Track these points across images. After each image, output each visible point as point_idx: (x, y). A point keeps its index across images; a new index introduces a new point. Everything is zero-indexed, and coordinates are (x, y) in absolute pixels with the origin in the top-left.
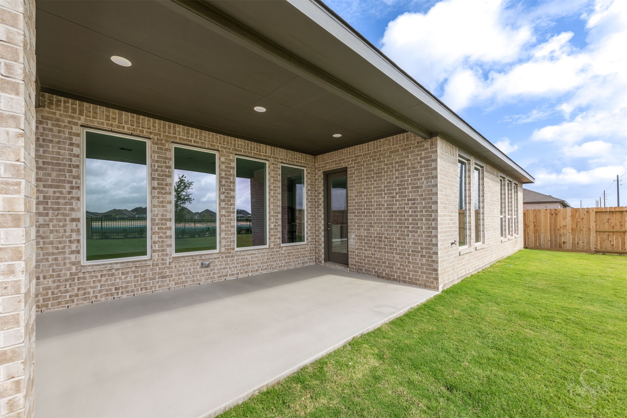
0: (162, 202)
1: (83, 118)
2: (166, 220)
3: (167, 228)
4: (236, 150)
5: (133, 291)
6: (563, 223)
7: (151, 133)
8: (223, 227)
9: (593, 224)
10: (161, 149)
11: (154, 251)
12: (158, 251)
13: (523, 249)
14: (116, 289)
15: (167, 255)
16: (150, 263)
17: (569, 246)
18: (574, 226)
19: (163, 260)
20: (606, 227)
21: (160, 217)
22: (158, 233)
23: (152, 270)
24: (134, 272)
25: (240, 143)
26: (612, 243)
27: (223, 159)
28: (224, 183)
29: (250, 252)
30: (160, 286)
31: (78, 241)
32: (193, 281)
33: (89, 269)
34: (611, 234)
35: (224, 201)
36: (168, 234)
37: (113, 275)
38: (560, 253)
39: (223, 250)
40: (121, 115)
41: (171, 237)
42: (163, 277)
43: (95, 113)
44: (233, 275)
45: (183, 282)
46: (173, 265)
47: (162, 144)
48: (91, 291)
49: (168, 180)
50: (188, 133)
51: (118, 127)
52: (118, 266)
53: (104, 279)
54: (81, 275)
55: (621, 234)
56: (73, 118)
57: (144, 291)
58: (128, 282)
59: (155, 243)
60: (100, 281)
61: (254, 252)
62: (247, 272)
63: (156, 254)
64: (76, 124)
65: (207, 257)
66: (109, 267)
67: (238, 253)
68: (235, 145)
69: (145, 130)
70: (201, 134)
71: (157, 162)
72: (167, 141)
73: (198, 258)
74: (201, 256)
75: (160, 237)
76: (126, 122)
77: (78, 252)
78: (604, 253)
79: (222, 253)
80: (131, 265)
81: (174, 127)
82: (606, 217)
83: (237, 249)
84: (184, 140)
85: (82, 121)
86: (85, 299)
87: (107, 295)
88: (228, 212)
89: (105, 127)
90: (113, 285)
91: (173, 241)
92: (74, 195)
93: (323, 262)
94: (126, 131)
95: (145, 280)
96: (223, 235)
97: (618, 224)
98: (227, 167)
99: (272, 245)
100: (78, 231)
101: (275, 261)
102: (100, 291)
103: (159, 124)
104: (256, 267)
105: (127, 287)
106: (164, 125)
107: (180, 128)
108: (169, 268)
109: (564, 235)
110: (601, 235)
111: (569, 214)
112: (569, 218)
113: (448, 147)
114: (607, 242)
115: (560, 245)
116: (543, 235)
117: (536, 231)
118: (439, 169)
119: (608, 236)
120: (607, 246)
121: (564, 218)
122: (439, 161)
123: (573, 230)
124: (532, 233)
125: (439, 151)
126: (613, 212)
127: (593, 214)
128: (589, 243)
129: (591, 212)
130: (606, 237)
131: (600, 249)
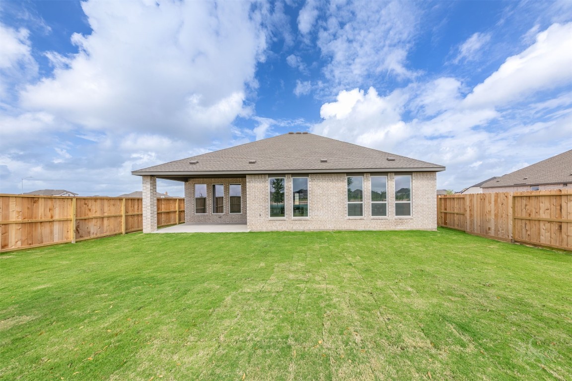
6: (489, 209)
17: (492, 232)
18: (497, 212)
20: (524, 214)
26: (528, 233)
34: (527, 222)
55: (537, 222)
67: (230, 215)
76: (201, 181)
97: (534, 211)
109: (490, 220)
110: (519, 223)
111: (493, 199)
112: (493, 203)
113: (257, 177)
114: (524, 230)
115: (486, 231)
116: (475, 220)
117: (471, 216)
118: (247, 187)
119: (526, 224)
120: (524, 236)
121: (490, 203)
122: (247, 184)
123: (496, 215)
124: (468, 217)
125: (247, 180)
126: (529, 197)
127: (510, 199)
128: (507, 231)
129: (509, 197)
130: (524, 225)
131: (519, 239)
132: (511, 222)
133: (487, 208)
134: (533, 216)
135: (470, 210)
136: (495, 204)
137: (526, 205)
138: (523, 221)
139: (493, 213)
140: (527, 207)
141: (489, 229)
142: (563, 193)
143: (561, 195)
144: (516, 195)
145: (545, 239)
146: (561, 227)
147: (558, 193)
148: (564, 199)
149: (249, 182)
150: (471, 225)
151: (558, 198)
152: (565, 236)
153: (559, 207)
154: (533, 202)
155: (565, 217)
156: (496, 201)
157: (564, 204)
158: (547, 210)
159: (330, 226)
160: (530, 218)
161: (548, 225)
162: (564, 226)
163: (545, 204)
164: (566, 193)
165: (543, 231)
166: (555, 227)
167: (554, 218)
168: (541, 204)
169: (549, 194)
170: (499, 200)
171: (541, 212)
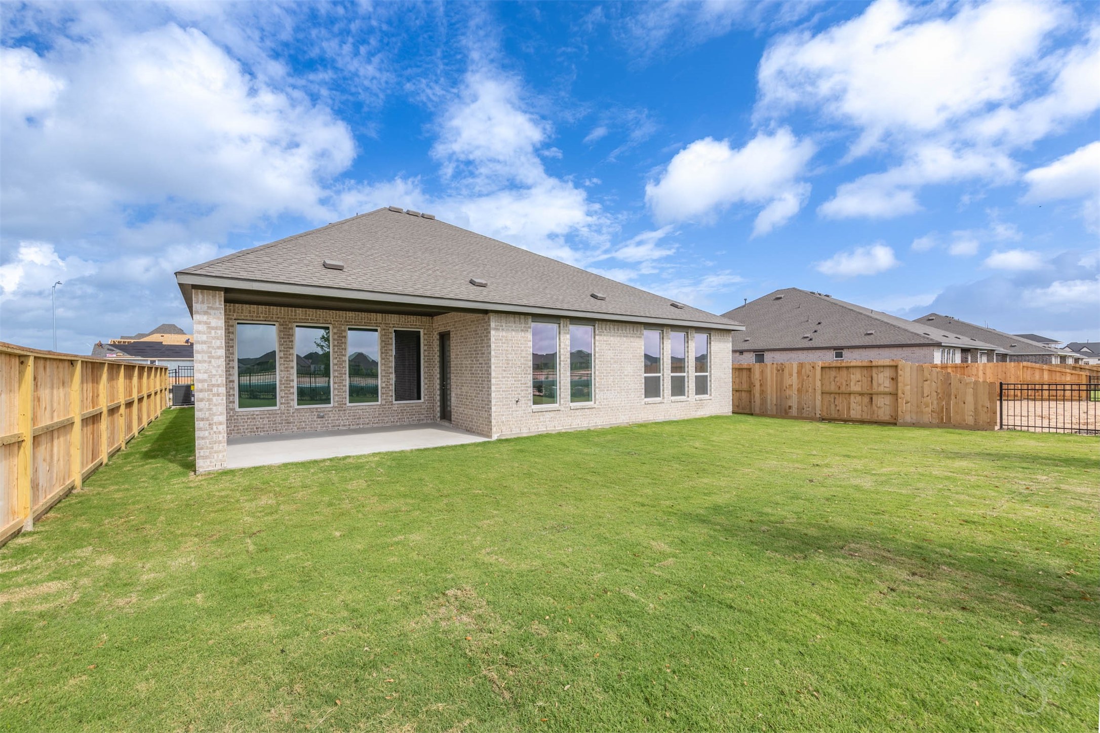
0: (287, 368)
1: (235, 314)
2: (290, 381)
3: (291, 387)
4: (347, 322)
5: (267, 431)
6: (789, 382)
7: (278, 318)
8: (336, 386)
9: (818, 383)
10: (286, 328)
11: (281, 404)
12: (284, 403)
13: (731, 414)
14: (257, 428)
15: (291, 407)
16: (279, 412)
17: (794, 411)
18: (800, 386)
19: (288, 410)
20: (833, 388)
21: (285, 378)
22: (284, 391)
23: (280, 417)
24: (268, 418)
25: (351, 315)
26: (838, 408)
27: (335, 331)
28: (336, 350)
29: (361, 408)
30: (286, 429)
31: (234, 395)
32: (311, 428)
33: (240, 414)
34: (837, 396)
35: (336, 364)
36: (291, 391)
37: (254, 418)
38: (785, 422)
39: (336, 404)
40: (258, 308)
41: (293, 393)
42: (288, 423)
43: (242, 310)
44: (345, 426)
45: (303, 428)
46: (296, 414)
47: (286, 325)
48: (242, 428)
49: (291, 351)
50: (306, 314)
51: (257, 317)
52: (258, 413)
53: (249, 421)
54: (235, 417)
55: (847, 395)
56: (229, 315)
57: (275, 432)
58: (264, 425)
59: (282, 397)
60: (247, 422)
61: (364, 408)
62: (358, 424)
63: (283, 406)
64: (231, 319)
65: (322, 410)
66: (252, 413)
67: (349, 408)
68: (346, 317)
69: (274, 316)
70: (316, 313)
71: (283, 338)
72: (290, 322)
73: (315, 410)
74: (317, 408)
75: (286, 394)
76: (262, 313)
77: (234, 402)
78: (831, 420)
79: (336, 407)
80: (266, 412)
81: (295, 311)
82: (833, 373)
83: (348, 404)
84: (303, 319)
85: (235, 317)
86: (238, 433)
87: (251, 432)
88: (340, 374)
89: (249, 318)
90: (255, 425)
91: (295, 397)
92: (231, 365)
93: (439, 419)
94: (261, 319)
95: (276, 424)
96: (336, 392)
97: (844, 383)
98: (339, 337)
99: (384, 402)
100: (234, 388)
101: (387, 417)
102: (247, 429)
103: (284, 310)
104: (367, 421)
105: (263, 428)
106: (288, 311)
107: (299, 311)
108: (292, 416)
109: (790, 397)
110: (827, 397)
111: (795, 370)
112: (795, 375)
113: (511, 318)
114: (833, 406)
115: (785, 410)
116: (769, 397)
117: (762, 392)
118: (493, 339)
119: (835, 398)
120: (833, 412)
121: (791, 375)
122: (493, 332)
123: (799, 391)
124: (757, 395)
125: (493, 325)
126: (839, 368)
127: (818, 369)
128: (814, 408)
129: (817, 367)
130: (833, 400)
131: (826, 416)
132: (819, 397)
133: (787, 381)
134: (843, 389)
135: (761, 385)
136: (798, 377)
137: (835, 377)
138: (832, 396)
139: (795, 387)
140: (836, 380)
141: (790, 407)
142: (874, 364)
143: (871, 367)
144: (824, 365)
145: (855, 413)
146: (872, 398)
147: (869, 364)
148: (874, 370)
149: (496, 329)
150: (762, 404)
151: (869, 369)
152: (875, 408)
153: (870, 379)
154: (844, 373)
155: (876, 388)
156: (799, 373)
157: (875, 376)
158: (858, 381)
159: (623, 419)
160: (840, 391)
161: (859, 398)
162: (874, 397)
163: (856, 376)
164: (877, 364)
165: (853, 405)
166: (866, 399)
167: (865, 391)
168: (852, 376)
169: (860, 364)
170: (803, 370)
171: (852, 384)
